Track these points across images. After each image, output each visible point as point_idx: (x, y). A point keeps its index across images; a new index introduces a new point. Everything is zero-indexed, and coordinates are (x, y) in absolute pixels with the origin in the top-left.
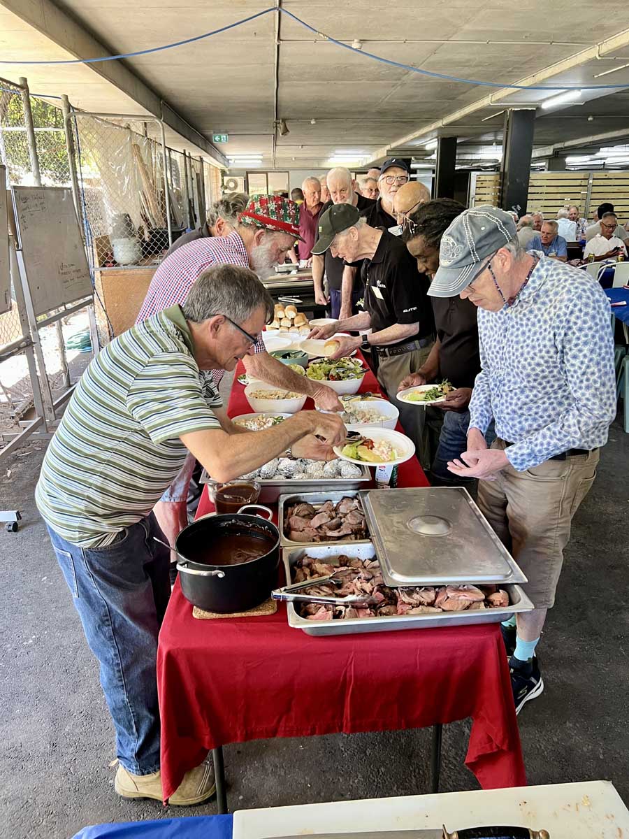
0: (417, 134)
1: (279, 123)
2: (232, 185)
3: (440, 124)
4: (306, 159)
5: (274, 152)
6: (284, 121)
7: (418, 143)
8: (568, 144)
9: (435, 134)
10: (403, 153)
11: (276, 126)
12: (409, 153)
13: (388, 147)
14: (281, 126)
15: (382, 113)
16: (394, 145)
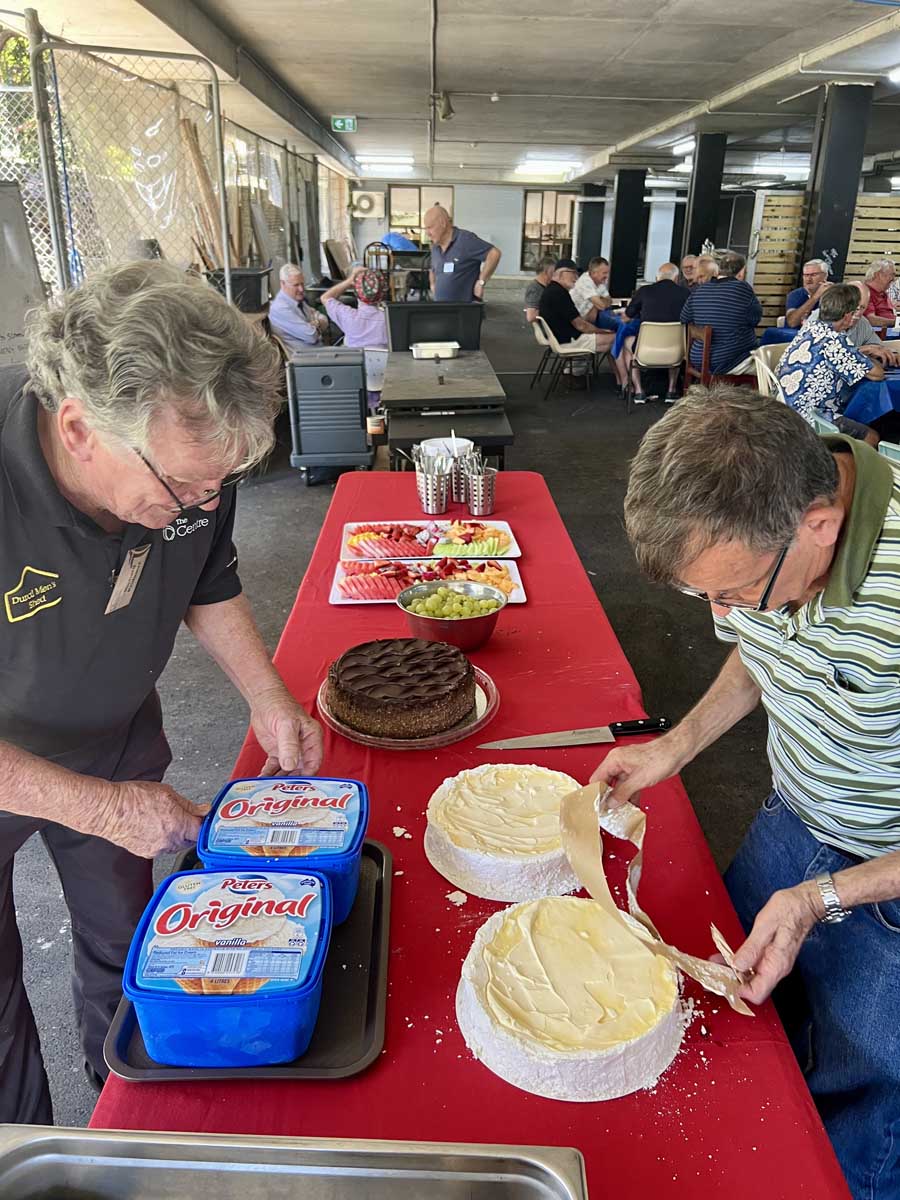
0: (663, 126)
1: (439, 98)
2: (365, 204)
3: (704, 108)
4: (482, 167)
5: (432, 152)
6: (447, 94)
7: (661, 143)
9: (692, 127)
10: (635, 160)
11: (434, 104)
12: (645, 160)
13: (612, 150)
14: (442, 104)
15: (612, 85)
16: (622, 146)
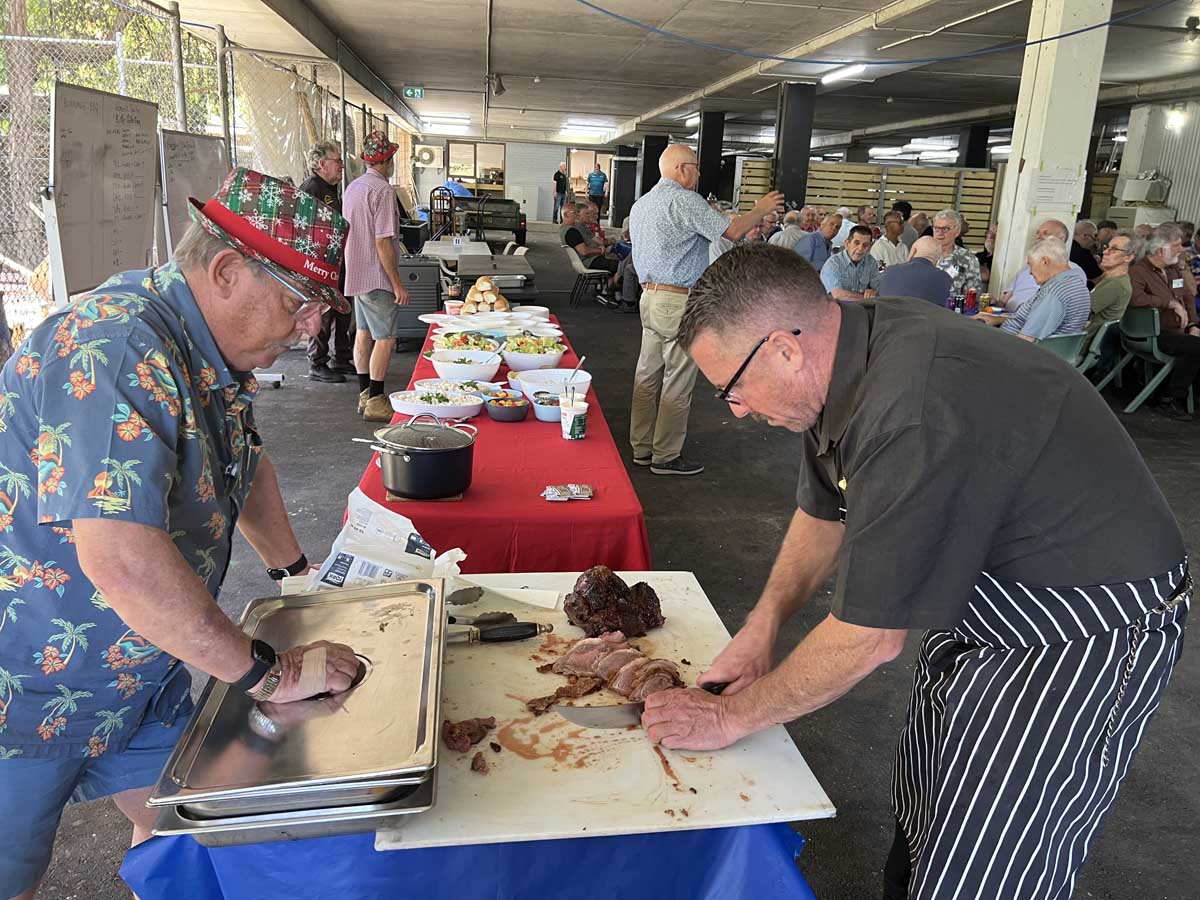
0: (674, 105)
1: (493, 78)
2: (426, 156)
3: (700, 94)
4: (530, 129)
5: (486, 115)
6: (499, 76)
7: (676, 117)
8: (870, 130)
9: (697, 106)
10: (658, 129)
11: (488, 82)
12: (666, 129)
13: (638, 120)
14: (495, 82)
15: (627, 75)
16: (645, 117)
